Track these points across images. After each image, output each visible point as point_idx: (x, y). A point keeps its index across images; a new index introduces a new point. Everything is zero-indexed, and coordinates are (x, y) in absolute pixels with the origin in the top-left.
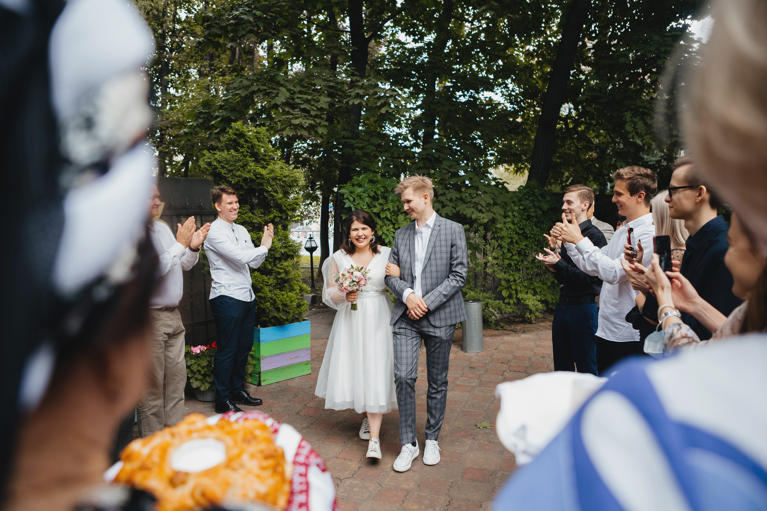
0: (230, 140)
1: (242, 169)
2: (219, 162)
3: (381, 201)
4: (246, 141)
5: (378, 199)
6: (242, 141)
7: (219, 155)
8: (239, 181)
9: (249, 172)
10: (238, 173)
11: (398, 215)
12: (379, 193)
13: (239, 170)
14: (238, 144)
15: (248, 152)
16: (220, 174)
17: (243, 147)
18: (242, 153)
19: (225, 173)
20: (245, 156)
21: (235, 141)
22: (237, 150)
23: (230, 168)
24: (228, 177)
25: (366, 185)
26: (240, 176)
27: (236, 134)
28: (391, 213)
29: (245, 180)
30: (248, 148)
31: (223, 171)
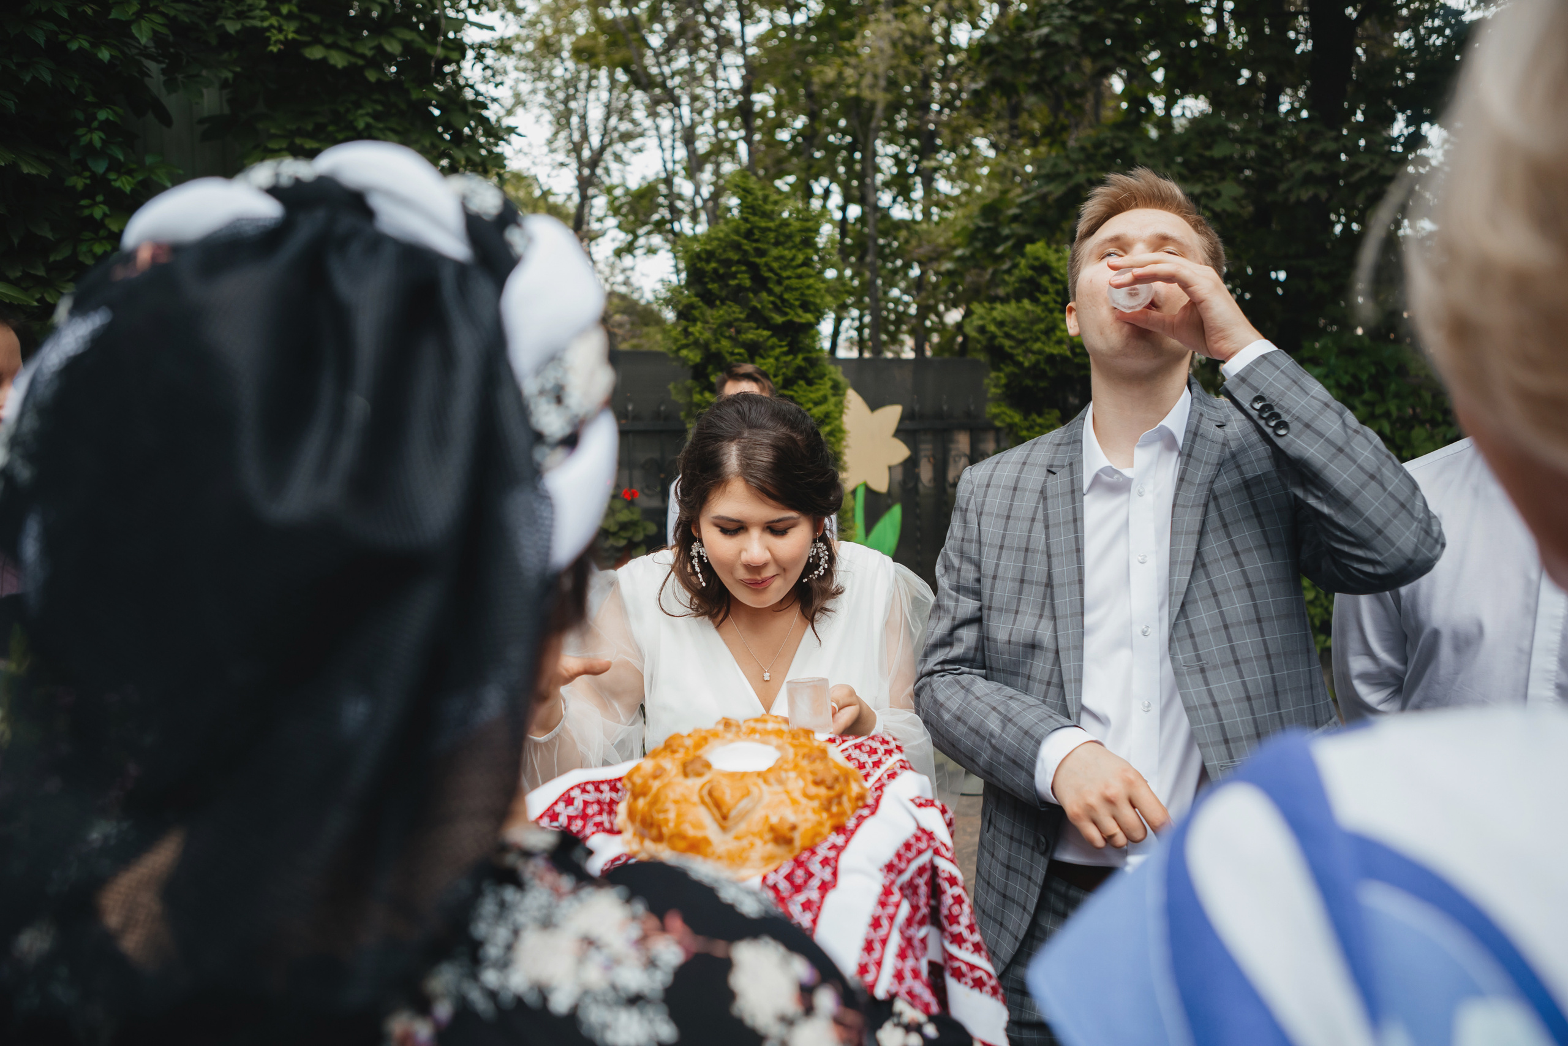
0: (1022, 280)
1: (1043, 338)
2: (1001, 324)
3: (1368, 395)
4: (1054, 281)
5: (1361, 392)
6: (1045, 281)
7: (1001, 311)
8: (1038, 362)
9: (1060, 342)
10: (1037, 346)
11: (1412, 428)
12: (1364, 377)
13: (1037, 339)
14: (1038, 287)
15: (1056, 302)
16: (1001, 348)
17: (1046, 292)
18: (1046, 304)
19: (1011, 347)
20: (1051, 311)
21: (1031, 281)
22: (1034, 300)
23: (1021, 337)
24: (1018, 355)
25: (1333, 361)
26: (1040, 352)
27: (1033, 268)
28: (1392, 424)
29: (1051, 359)
30: (1058, 293)
31: (1007, 343)
